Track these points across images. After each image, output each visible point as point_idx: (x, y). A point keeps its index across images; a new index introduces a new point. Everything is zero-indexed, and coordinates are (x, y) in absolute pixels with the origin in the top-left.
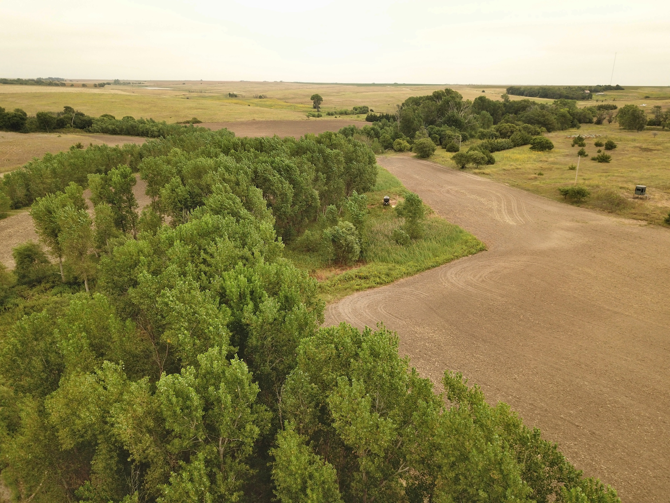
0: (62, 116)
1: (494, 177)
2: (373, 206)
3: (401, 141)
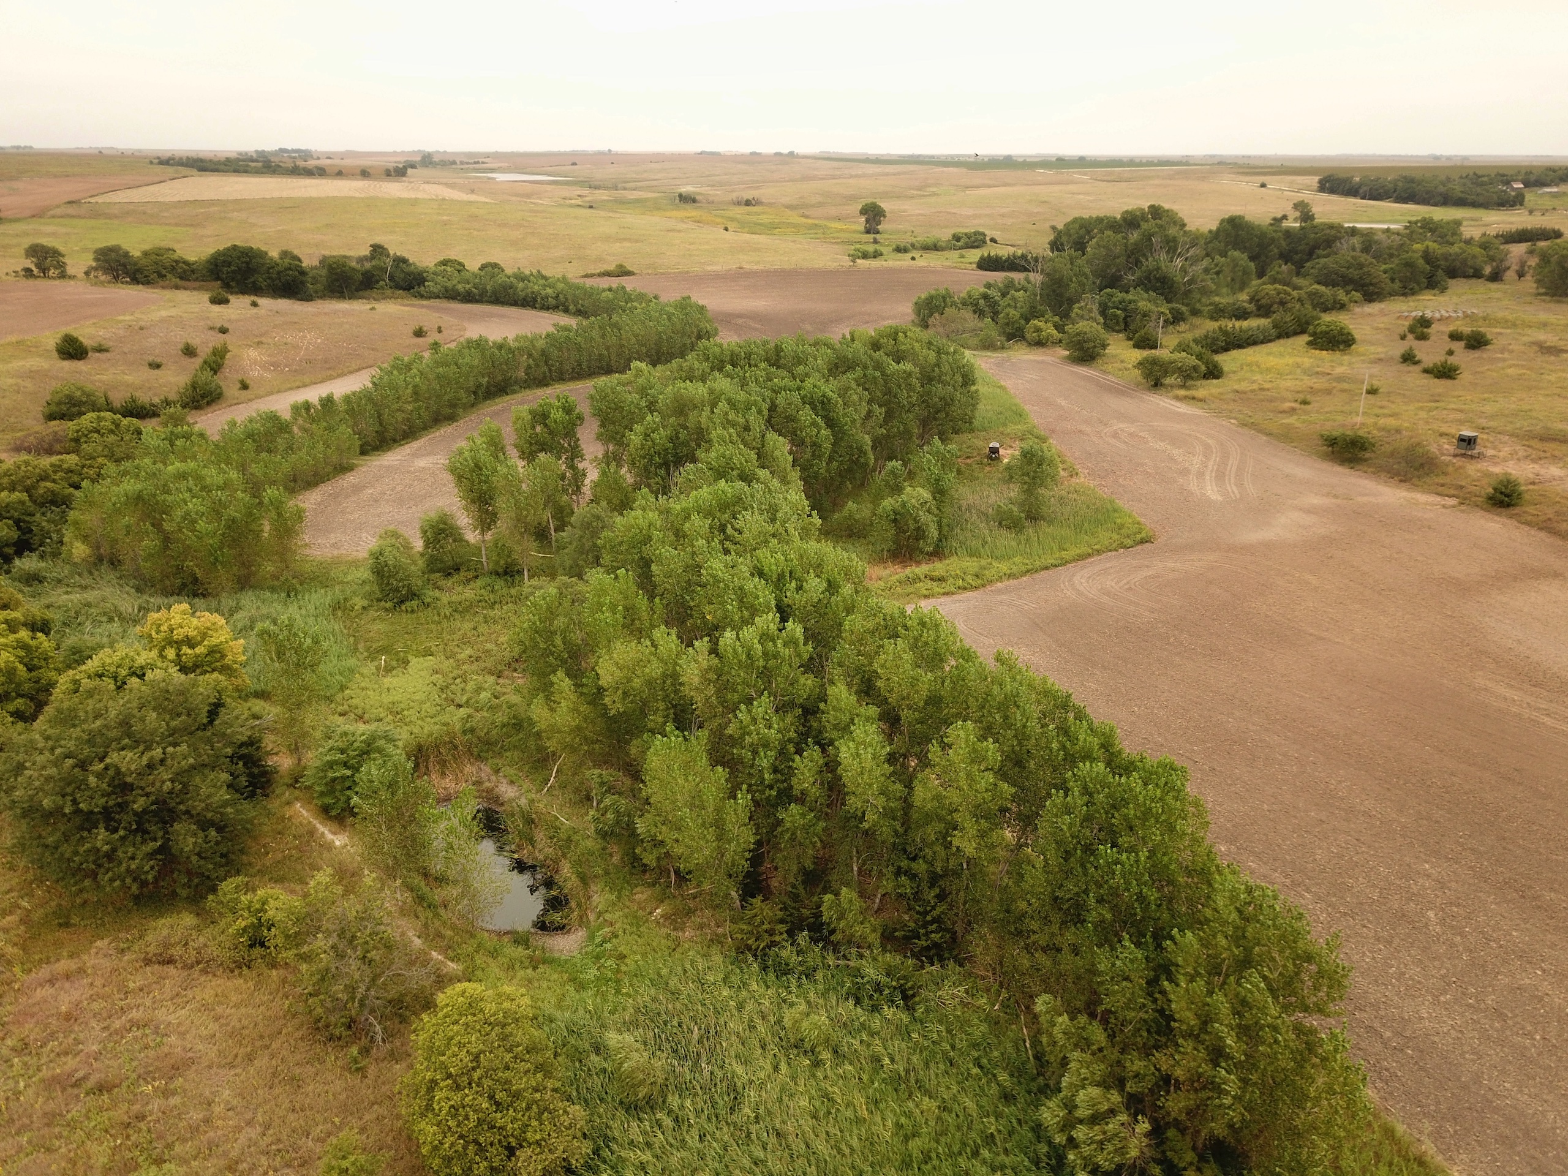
0: (368, 265)
1: (1213, 406)
2: (968, 461)
3: (1041, 324)
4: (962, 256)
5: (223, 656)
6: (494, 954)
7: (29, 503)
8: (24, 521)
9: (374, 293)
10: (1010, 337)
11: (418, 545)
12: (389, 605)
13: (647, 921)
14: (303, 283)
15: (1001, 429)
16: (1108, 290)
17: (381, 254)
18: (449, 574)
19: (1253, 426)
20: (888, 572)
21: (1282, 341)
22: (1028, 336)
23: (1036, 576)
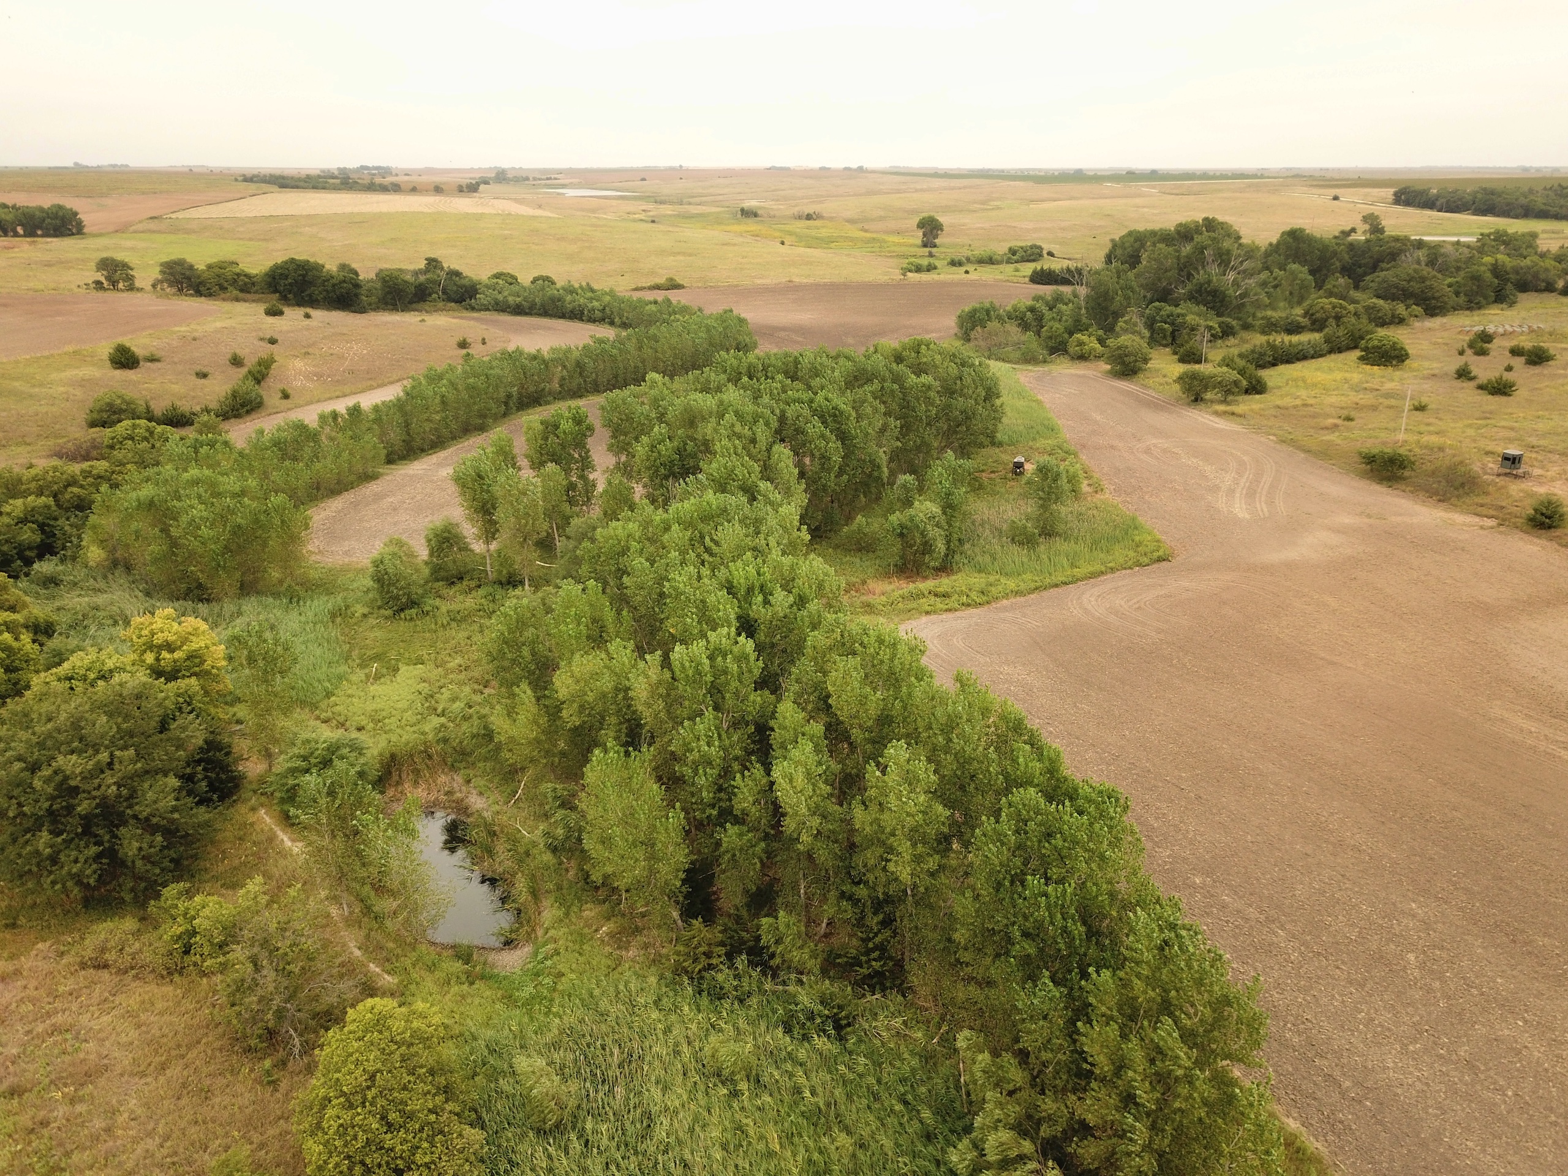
0: (422, 278)
1: (1252, 422)
2: (993, 475)
3: (1085, 338)
4: (1017, 270)
5: (203, 662)
6: (431, 968)
7: (54, 508)
8: (48, 525)
9: (426, 305)
10: (1053, 351)
11: (424, 554)
12: (389, 612)
13: (592, 938)
14: (356, 295)
15: (1031, 443)
16: (1157, 304)
17: (435, 267)
18: (453, 583)
19: (1293, 443)
20: (892, 587)
21: (1333, 356)
22: (1071, 350)
23: (1045, 594)
